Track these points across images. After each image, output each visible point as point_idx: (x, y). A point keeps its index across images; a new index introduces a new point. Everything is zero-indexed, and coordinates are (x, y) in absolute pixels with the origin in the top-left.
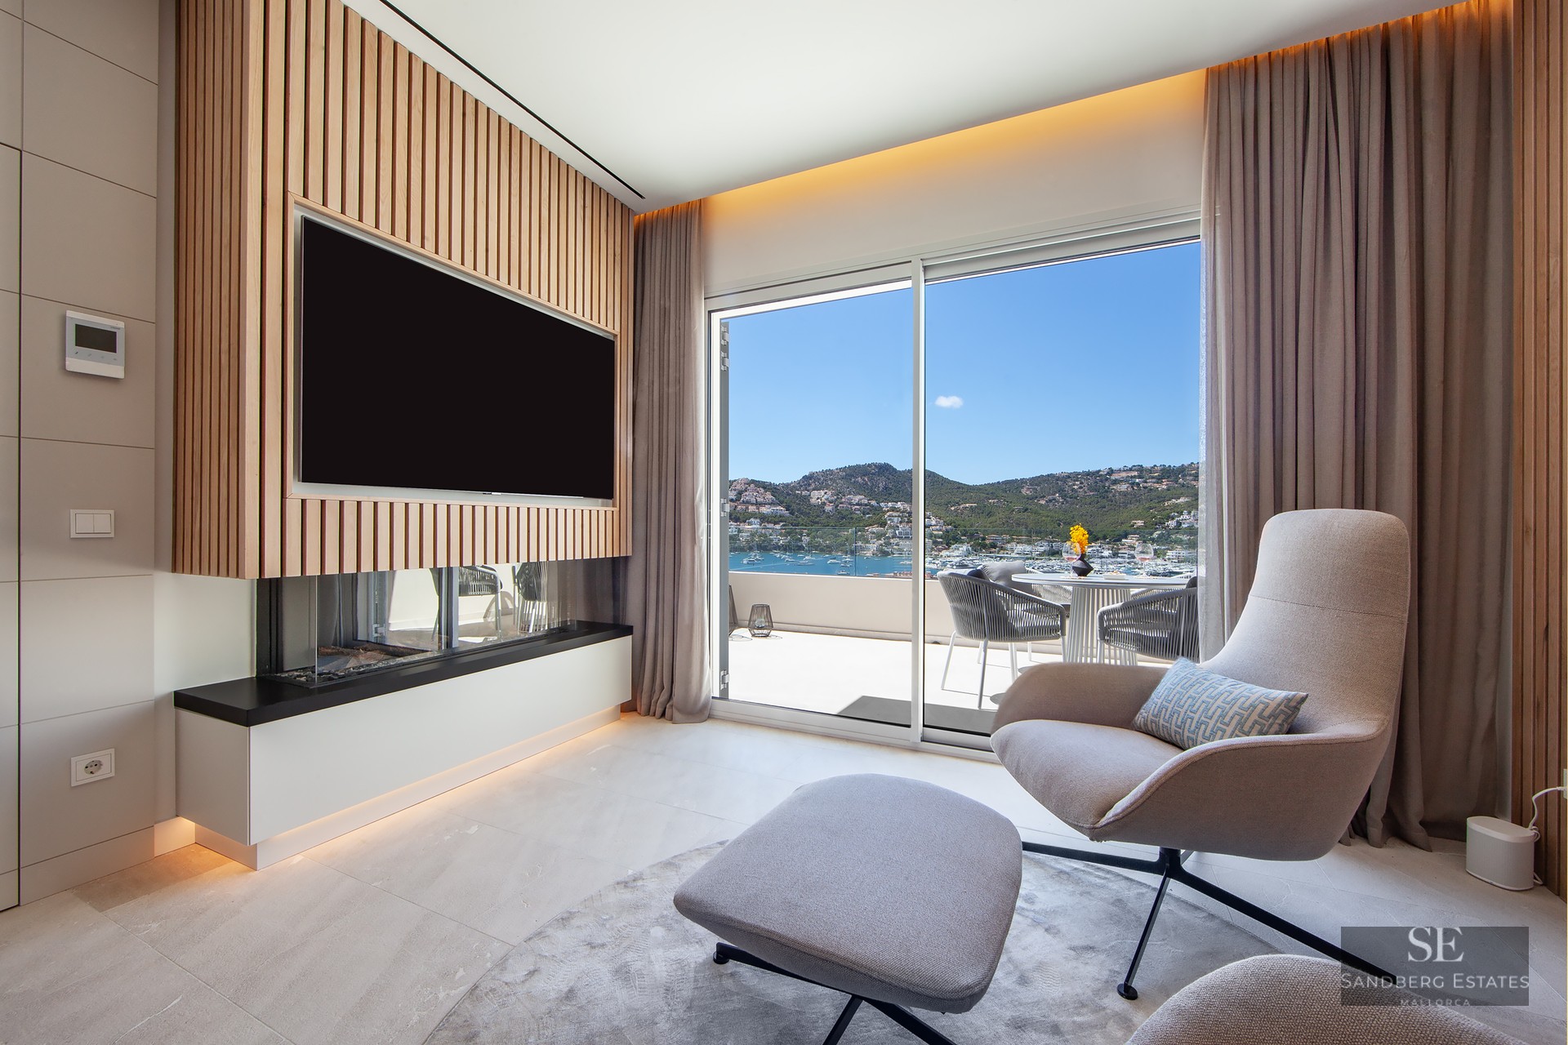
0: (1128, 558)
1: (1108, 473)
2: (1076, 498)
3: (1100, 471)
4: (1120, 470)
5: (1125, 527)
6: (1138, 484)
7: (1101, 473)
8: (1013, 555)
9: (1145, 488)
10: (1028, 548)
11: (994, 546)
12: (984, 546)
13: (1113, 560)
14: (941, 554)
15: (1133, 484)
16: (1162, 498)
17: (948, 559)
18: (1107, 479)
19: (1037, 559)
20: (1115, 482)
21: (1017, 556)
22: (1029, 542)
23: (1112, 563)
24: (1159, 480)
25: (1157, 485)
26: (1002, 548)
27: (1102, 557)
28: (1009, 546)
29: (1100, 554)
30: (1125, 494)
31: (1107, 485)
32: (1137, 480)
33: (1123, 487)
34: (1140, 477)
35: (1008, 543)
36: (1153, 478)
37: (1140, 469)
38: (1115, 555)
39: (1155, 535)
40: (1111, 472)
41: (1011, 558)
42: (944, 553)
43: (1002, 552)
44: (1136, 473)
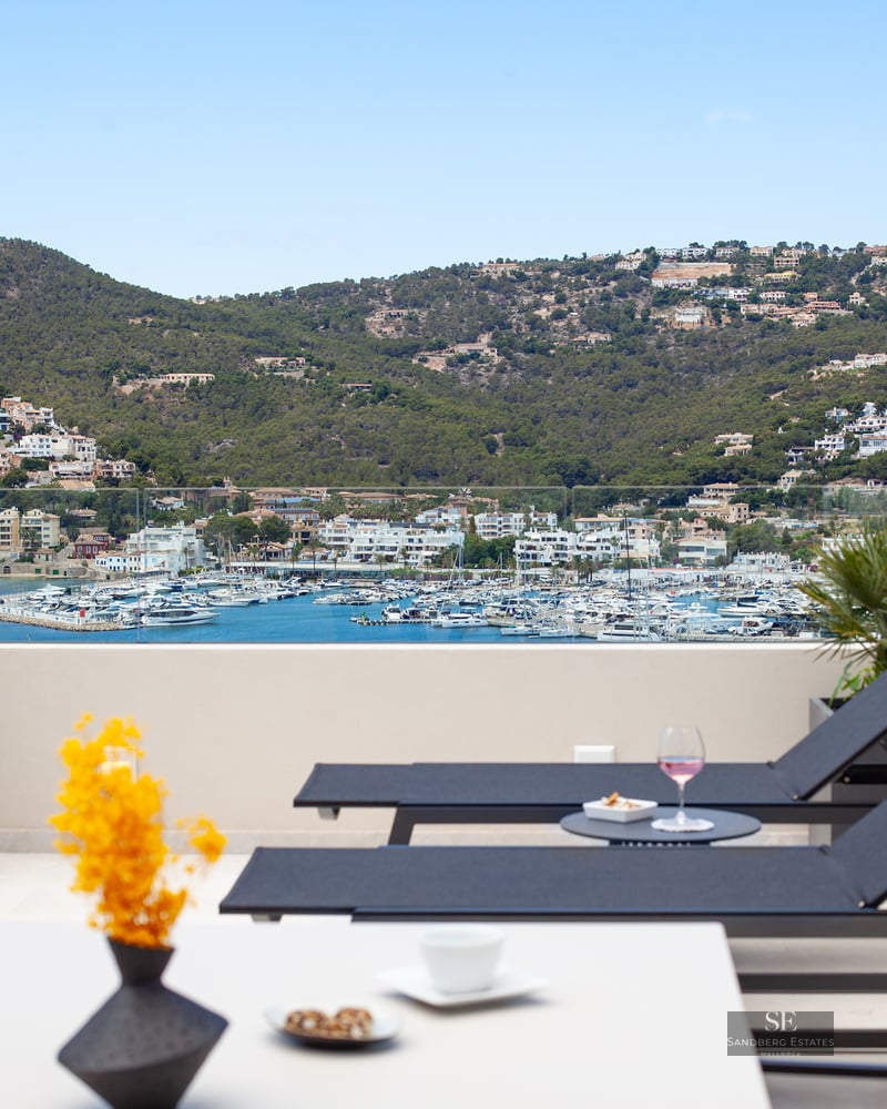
0: (709, 565)
1: (643, 267)
2: (544, 351)
3: (617, 258)
4: (679, 258)
5: (699, 458)
6: (733, 307)
7: (619, 266)
8: (349, 564)
9: (754, 318)
10: (389, 536)
11: (277, 531)
12: (244, 533)
13: (663, 573)
14: (93, 564)
15: (714, 305)
16: (805, 354)
17: (122, 586)
18: (637, 289)
19: (427, 577)
20: (668, 298)
21: (359, 567)
22: (397, 515)
23: (662, 586)
24: (794, 294)
25: (786, 311)
26: (307, 540)
27: (629, 564)
28: (327, 531)
29: (624, 554)
30: (694, 339)
31: (641, 305)
32: (732, 294)
33: (689, 317)
34: (737, 282)
35: (329, 516)
36: (776, 286)
37: (740, 254)
38: (669, 556)
39: (785, 485)
40: (653, 259)
41: (340, 574)
42: (106, 562)
43: (306, 552)
44: (725, 269)
